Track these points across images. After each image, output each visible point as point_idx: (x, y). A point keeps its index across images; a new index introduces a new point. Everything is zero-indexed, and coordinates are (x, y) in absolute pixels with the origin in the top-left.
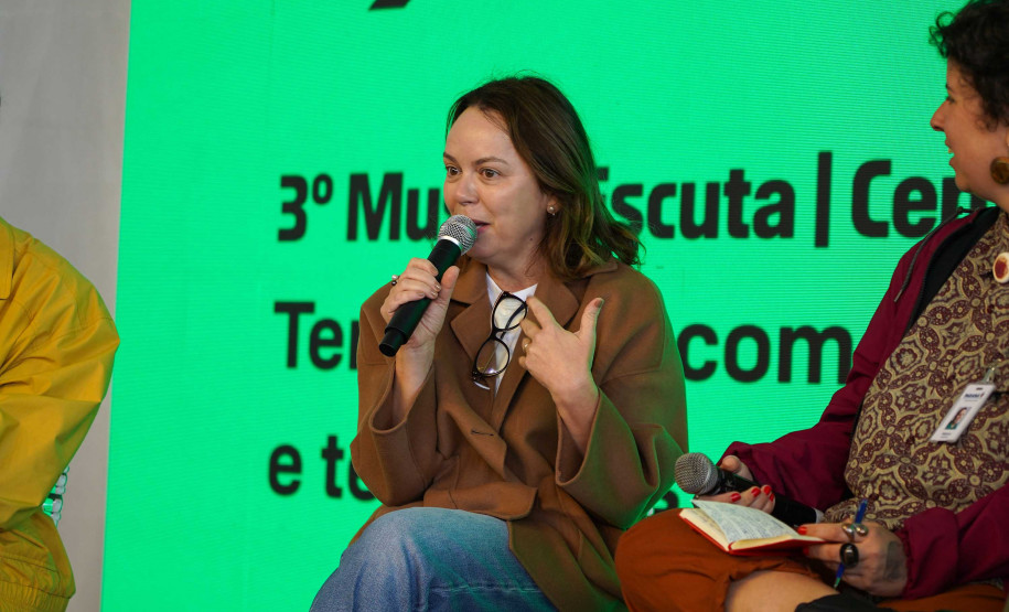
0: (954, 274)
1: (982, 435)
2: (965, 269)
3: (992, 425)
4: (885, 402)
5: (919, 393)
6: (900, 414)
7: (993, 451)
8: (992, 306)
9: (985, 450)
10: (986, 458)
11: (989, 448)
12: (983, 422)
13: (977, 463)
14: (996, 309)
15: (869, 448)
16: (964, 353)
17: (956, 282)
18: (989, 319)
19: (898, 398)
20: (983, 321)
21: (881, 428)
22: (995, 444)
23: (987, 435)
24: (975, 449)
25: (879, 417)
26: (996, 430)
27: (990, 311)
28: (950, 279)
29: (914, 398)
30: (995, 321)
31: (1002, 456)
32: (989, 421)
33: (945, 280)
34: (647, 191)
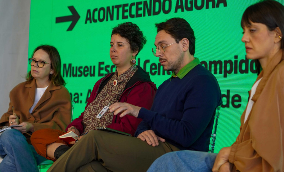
0: (106, 85)
1: (106, 117)
2: (108, 84)
3: (108, 115)
4: (90, 109)
5: (97, 109)
6: (94, 113)
7: (108, 120)
8: (112, 90)
9: (106, 120)
10: (106, 122)
11: (107, 120)
12: (106, 114)
13: (105, 123)
14: (113, 91)
15: (86, 119)
16: (106, 100)
17: (106, 87)
18: (111, 93)
19: (92, 109)
20: (110, 94)
21: (89, 115)
22: (108, 119)
23: (107, 117)
24: (104, 120)
25: (89, 113)
26: (109, 116)
27: (111, 92)
28: (105, 86)
29: (96, 110)
30: (112, 94)
31: (110, 121)
32: (108, 114)
33: (104, 87)
34: (110, 67)
